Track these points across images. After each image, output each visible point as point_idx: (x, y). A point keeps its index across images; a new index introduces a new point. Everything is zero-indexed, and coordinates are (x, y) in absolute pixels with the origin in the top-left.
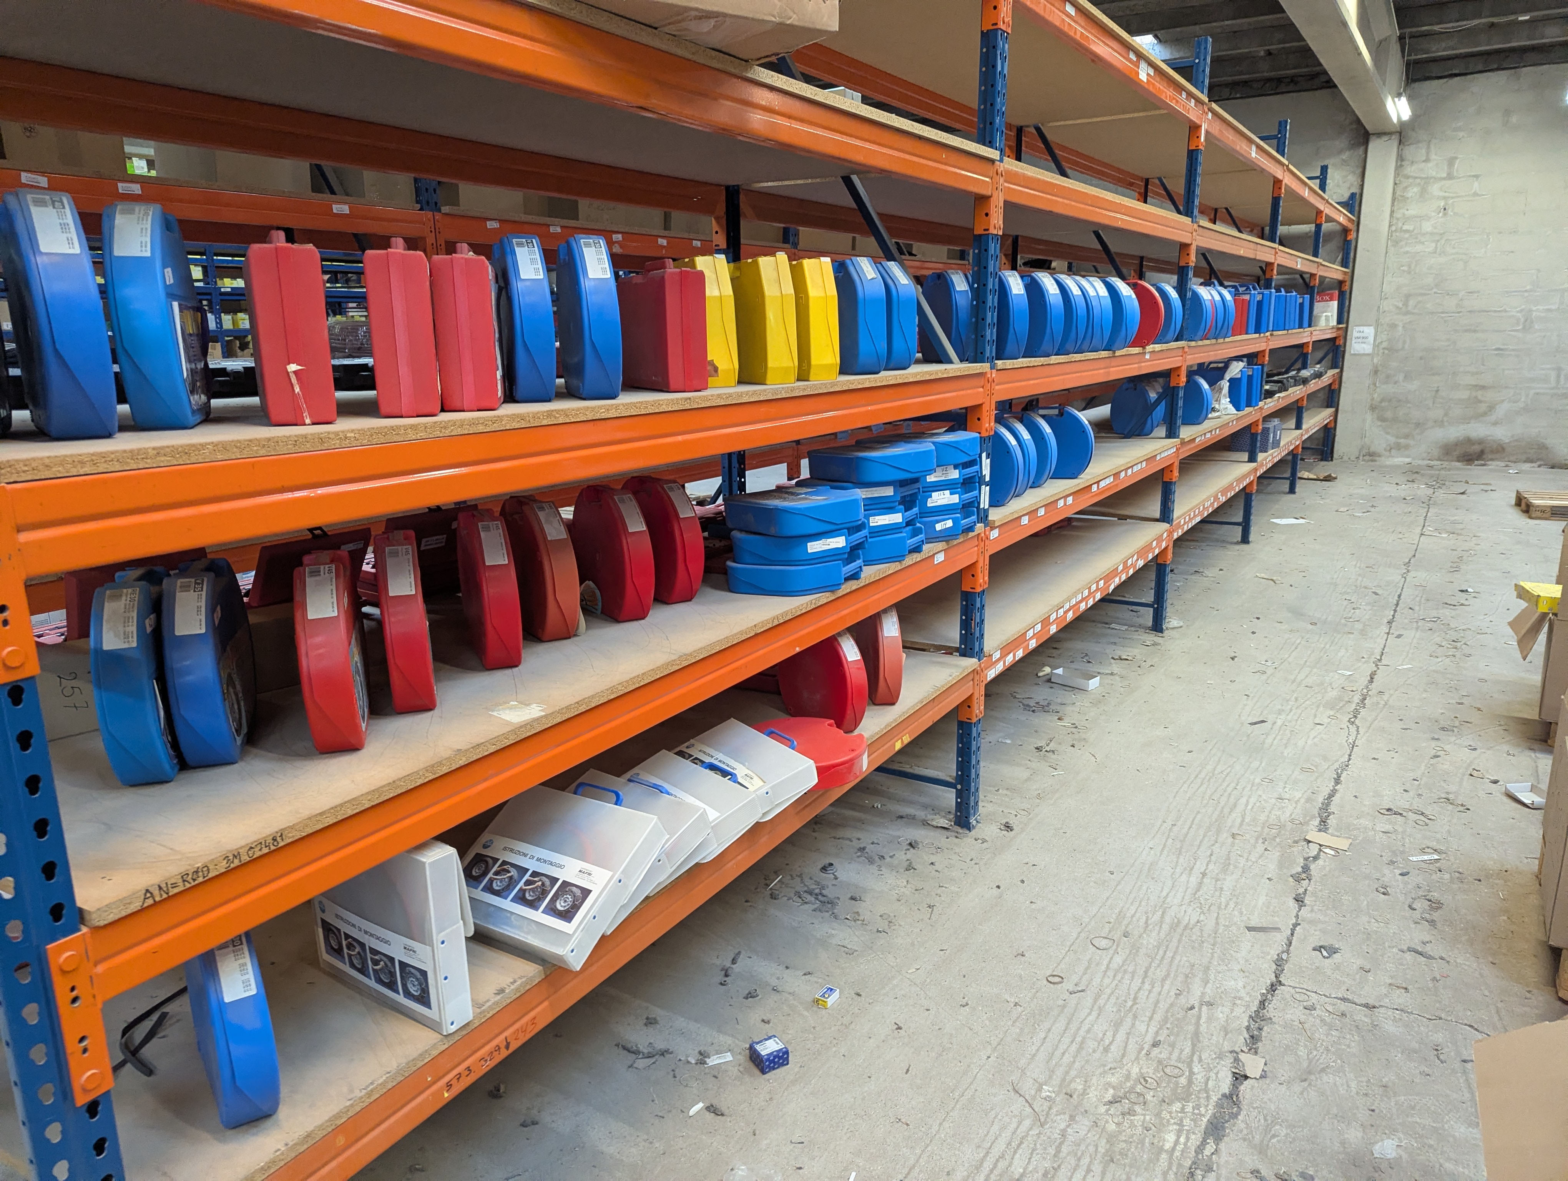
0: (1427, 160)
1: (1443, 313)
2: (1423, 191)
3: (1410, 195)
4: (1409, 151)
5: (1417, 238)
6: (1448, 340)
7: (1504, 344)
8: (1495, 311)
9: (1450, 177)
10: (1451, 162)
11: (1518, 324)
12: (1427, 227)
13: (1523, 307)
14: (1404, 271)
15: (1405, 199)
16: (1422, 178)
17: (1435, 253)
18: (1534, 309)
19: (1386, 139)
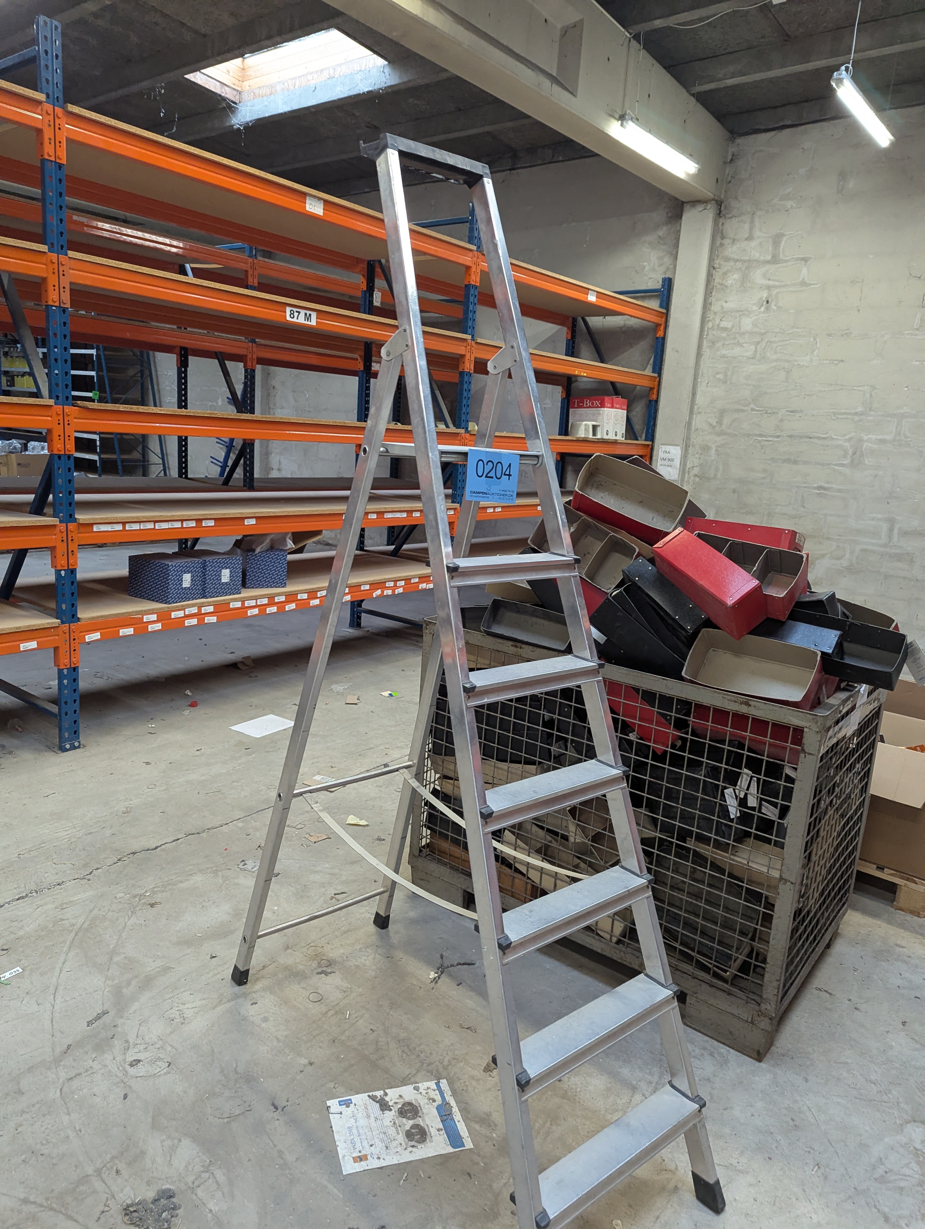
0: (750, 238)
1: (761, 435)
2: (745, 277)
3: (729, 282)
4: (731, 226)
5: (735, 338)
6: (765, 471)
7: (828, 482)
8: (819, 438)
9: (775, 260)
10: (777, 240)
11: (845, 456)
12: (747, 323)
13: (853, 434)
14: (719, 379)
15: (724, 287)
16: (744, 261)
17: (754, 358)
18: (866, 438)
19: (701, 209)
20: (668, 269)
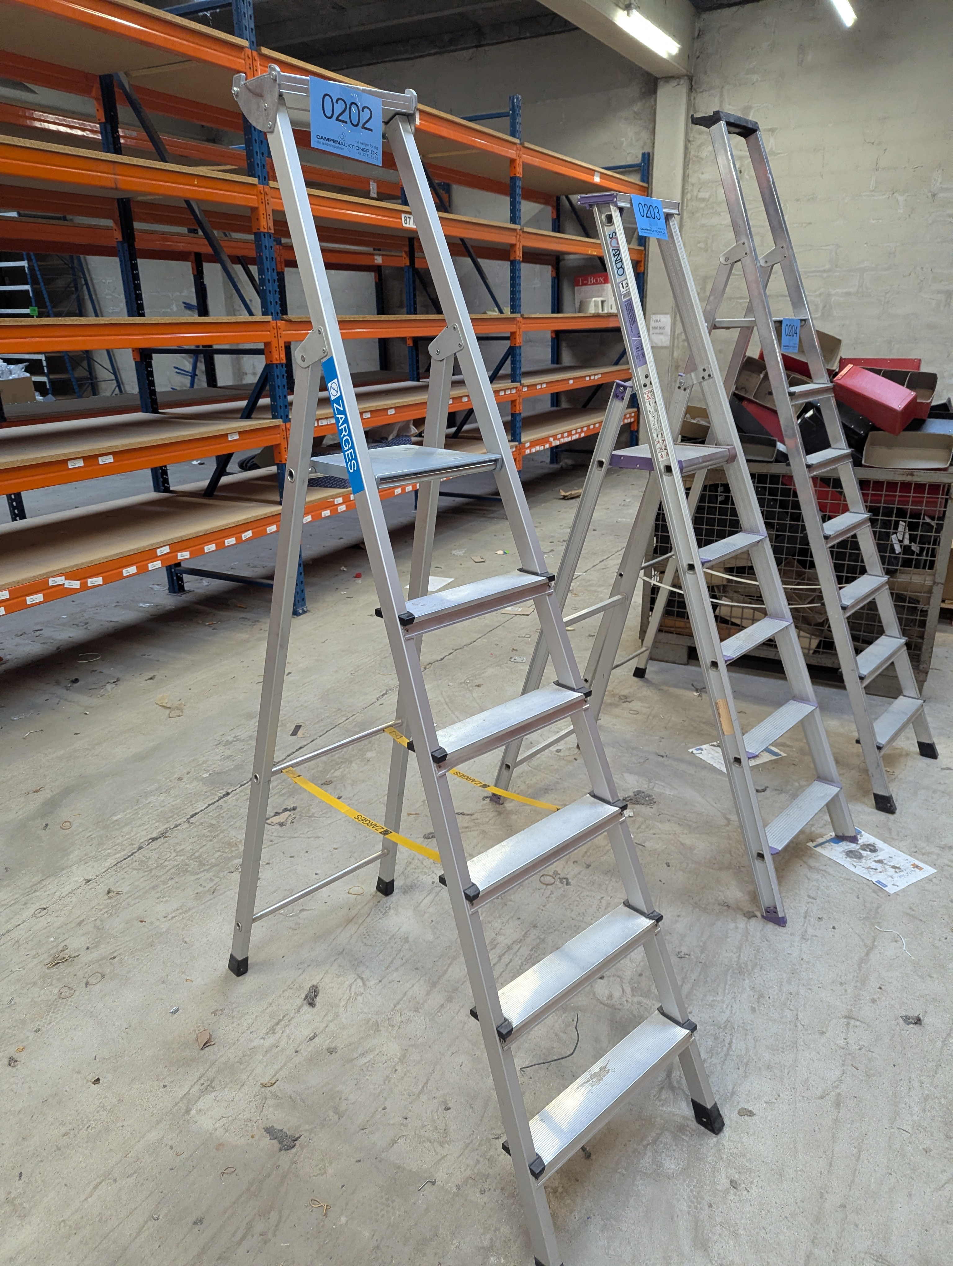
1: (741, 298)
3: (704, 155)
4: (702, 100)
11: (816, 310)
13: (822, 290)
19: (674, 85)
20: (645, 143)
